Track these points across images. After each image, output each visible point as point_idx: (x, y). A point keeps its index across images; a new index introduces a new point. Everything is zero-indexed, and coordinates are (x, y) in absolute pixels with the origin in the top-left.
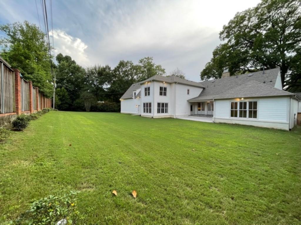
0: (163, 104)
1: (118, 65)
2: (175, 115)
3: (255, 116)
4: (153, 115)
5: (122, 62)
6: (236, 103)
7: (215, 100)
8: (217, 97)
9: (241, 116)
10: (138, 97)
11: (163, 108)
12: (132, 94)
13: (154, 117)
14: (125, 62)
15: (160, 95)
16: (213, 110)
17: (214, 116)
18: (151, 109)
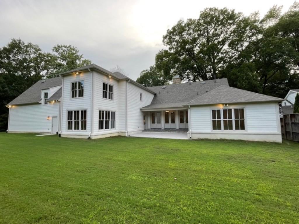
0: (108, 113)
1: (7, 47)
2: (127, 132)
3: (243, 128)
4: (92, 132)
5: (17, 42)
6: (219, 111)
7: (191, 106)
8: (193, 102)
9: (225, 128)
10: (53, 102)
11: (108, 120)
12: (40, 96)
13: (93, 138)
14: (24, 44)
15: (104, 97)
16: (187, 122)
17: (190, 130)
18: (86, 122)
